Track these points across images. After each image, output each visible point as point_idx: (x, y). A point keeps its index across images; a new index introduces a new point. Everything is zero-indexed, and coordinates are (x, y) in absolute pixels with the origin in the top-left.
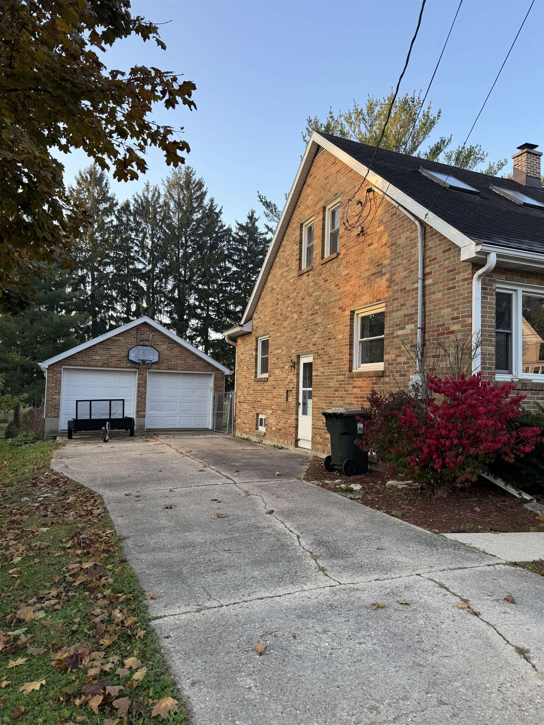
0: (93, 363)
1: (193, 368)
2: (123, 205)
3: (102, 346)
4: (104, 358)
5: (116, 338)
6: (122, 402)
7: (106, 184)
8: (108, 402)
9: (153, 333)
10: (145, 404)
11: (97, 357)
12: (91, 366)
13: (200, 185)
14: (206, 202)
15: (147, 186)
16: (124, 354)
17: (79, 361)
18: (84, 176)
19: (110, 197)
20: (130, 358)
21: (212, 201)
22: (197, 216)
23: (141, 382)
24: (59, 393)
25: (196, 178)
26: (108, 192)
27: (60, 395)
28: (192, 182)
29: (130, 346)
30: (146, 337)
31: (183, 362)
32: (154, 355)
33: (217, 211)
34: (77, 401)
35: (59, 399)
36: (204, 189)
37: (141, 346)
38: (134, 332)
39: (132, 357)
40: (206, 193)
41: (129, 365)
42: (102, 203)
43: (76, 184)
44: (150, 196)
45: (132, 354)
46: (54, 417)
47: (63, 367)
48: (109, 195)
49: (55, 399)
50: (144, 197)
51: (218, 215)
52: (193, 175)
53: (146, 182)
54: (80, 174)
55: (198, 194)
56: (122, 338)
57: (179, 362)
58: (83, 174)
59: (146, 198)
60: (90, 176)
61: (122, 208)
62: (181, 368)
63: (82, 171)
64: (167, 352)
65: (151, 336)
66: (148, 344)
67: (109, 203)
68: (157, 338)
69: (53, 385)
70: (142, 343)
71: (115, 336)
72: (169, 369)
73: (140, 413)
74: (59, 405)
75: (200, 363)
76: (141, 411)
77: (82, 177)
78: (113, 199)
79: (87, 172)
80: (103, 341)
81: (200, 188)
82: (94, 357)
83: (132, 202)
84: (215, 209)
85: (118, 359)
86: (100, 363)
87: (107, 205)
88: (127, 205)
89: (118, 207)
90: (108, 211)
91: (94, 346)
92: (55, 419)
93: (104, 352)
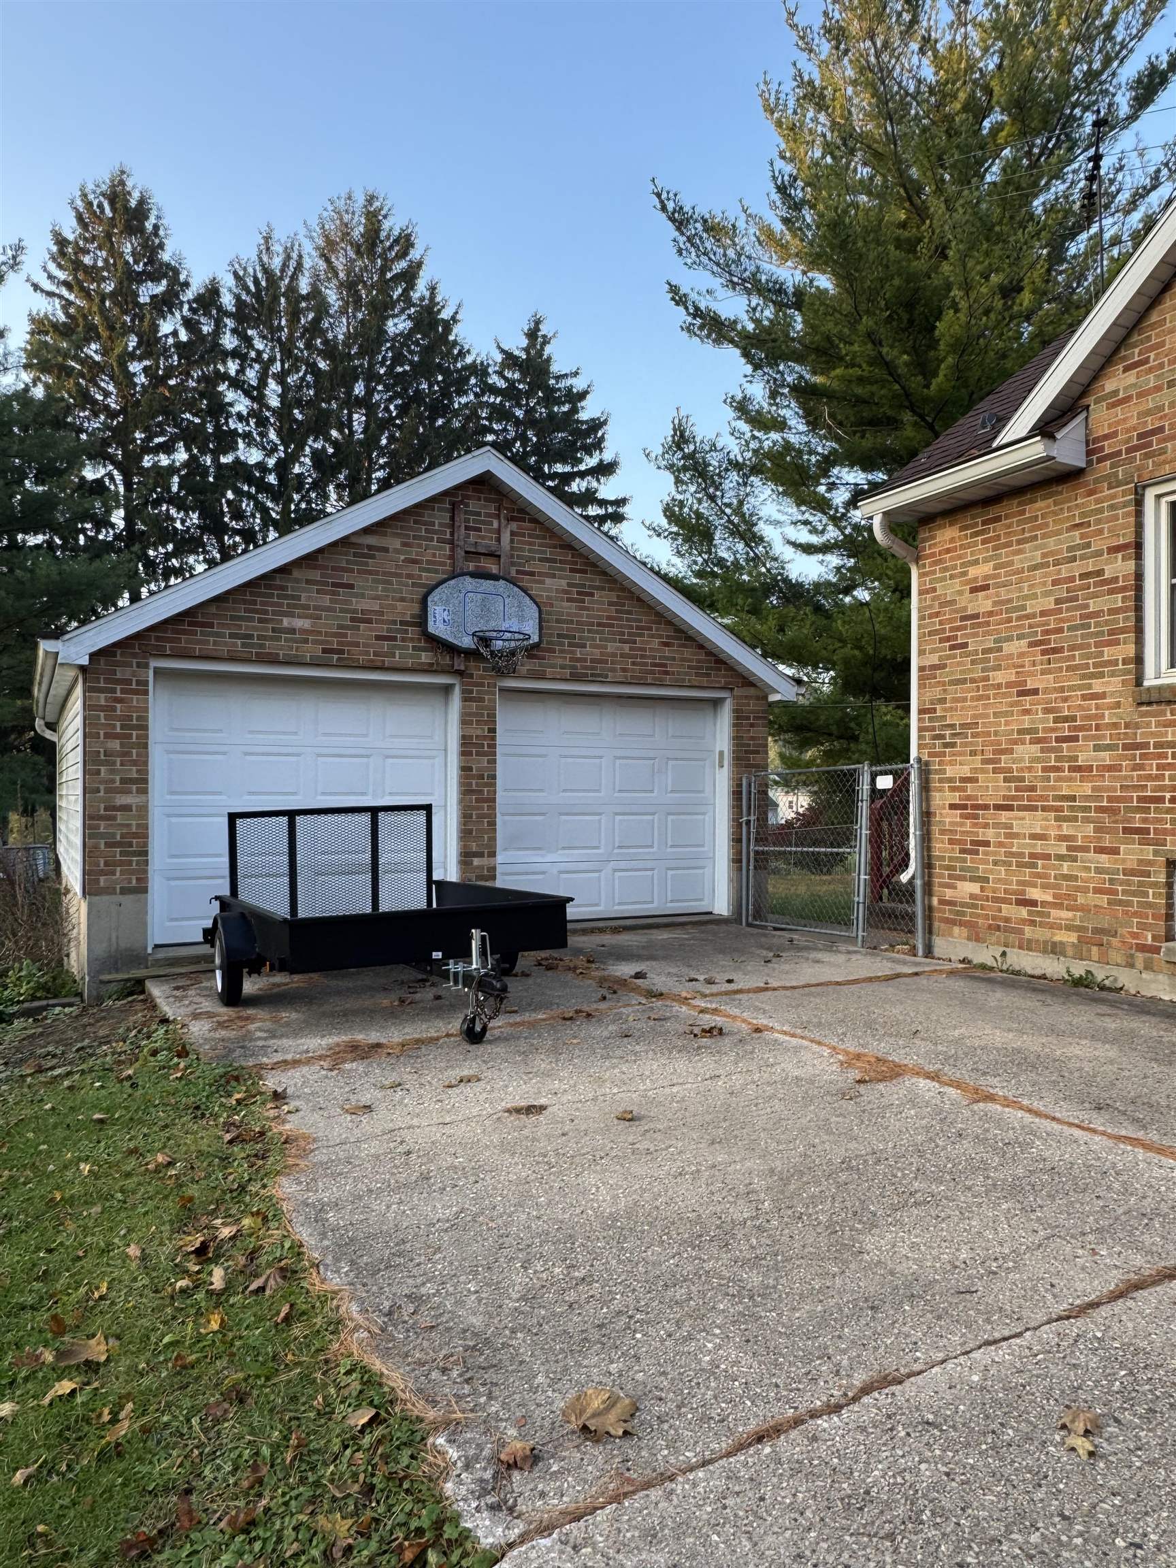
0: (280, 647)
1: (661, 674)
2: (202, 291)
3: (316, 575)
4: (328, 624)
5: (371, 540)
6: (421, 817)
7: (156, 227)
8: (366, 818)
9: (514, 526)
10: (493, 824)
11: (300, 623)
12: (274, 661)
13: (405, 242)
14: (421, 289)
15: (267, 239)
16: (409, 610)
17: (222, 637)
18: (95, 203)
19: (168, 265)
20: (431, 629)
21: (433, 289)
22: (397, 325)
23: (476, 731)
24: (141, 783)
25: (392, 225)
26: (161, 246)
27: (144, 791)
28: (383, 234)
29: (427, 578)
30: (486, 542)
31: (626, 647)
32: (522, 619)
33: (445, 315)
34: (233, 818)
35: (143, 810)
36: (415, 254)
37: (475, 575)
38: (440, 518)
39: (437, 626)
40: (419, 265)
41: (425, 657)
42: (146, 281)
43: (74, 223)
44: (276, 263)
45: (439, 609)
46: (124, 891)
47: (154, 663)
48: (165, 256)
49: (127, 808)
50: (263, 265)
51: (448, 326)
52: (385, 217)
53: (264, 229)
54: (84, 195)
55: (402, 265)
56: (394, 543)
57: (611, 647)
58: (91, 197)
59: (266, 271)
60: (112, 203)
61: (199, 299)
62: (620, 676)
63: (90, 187)
64: (567, 608)
65: (506, 537)
66: (494, 569)
67: (164, 282)
68: (533, 550)
69: (115, 745)
70: (471, 566)
71: (367, 531)
72: (576, 678)
73: (476, 861)
74: (143, 834)
75: (688, 653)
76: (481, 855)
77: (90, 204)
78: (176, 272)
79: (103, 195)
80: (320, 551)
81: (403, 254)
82: (286, 622)
83: (228, 281)
84: (439, 311)
85: (383, 630)
86: (311, 650)
87: (161, 288)
88: (213, 292)
89: (189, 294)
90: (165, 304)
91: (283, 570)
92: (128, 900)
93: (326, 600)
